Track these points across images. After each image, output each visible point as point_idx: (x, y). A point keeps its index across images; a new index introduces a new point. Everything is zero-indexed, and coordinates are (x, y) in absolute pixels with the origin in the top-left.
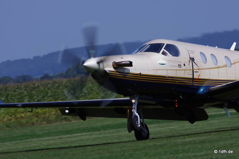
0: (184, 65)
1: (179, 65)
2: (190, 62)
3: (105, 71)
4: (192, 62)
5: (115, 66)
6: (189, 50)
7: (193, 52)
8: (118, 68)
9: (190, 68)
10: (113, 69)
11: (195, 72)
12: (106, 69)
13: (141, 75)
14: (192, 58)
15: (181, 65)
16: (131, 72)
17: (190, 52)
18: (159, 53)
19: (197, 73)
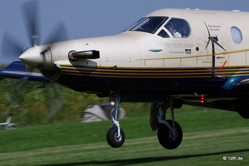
0: (197, 49)
1: (186, 50)
2: (208, 44)
3: (55, 65)
4: (213, 43)
5: (72, 58)
6: (210, 25)
7: (218, 28)
8: (77, 60)
9: (208, 52)
10: (68, 63)
11: (217, 57)
12: (56, 63)
13: (116, 69)
14: (214, 38)
15: (190, 50)
16: (98, 65)
17: (211, 28)
18: (154, 33)
19: (221, 59)
